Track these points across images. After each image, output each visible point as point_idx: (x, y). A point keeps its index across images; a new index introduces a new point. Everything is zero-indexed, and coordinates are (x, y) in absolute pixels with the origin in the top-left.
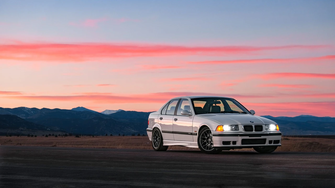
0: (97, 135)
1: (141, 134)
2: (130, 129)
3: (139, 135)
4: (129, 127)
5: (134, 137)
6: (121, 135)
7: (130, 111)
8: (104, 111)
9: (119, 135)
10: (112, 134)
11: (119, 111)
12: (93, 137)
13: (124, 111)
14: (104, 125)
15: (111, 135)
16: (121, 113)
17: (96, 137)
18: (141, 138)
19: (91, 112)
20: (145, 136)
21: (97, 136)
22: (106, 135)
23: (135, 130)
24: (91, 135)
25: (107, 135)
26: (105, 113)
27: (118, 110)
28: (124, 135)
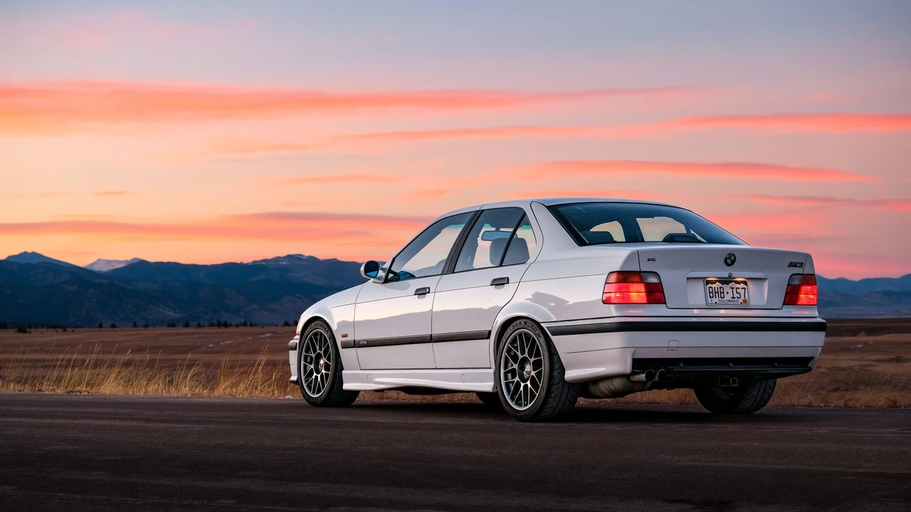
0: (76, 326)
1: (191, 323)
2: (162, 308)
3: (187, 325)
4: (161, 305)
5: (172, 330)
6: (138, 324)
7: (162, 263)
8: (94, 263)
9: (135, 326)
10: (116, 323)
11: (133, 262)
12: (65, 330)
13: (145, 261)
14: (95, 300)
15: (113, 326)
16: (139, 268)
17: (73, 331)
18: (193, 334)
19: (58, 265)
20: (203, 327)
21: (75, 329)
22: (98, 324)
23: (175, 312)
24: (58, 327)
25: (100, 326)
26: (96, 268)
27: (132, 260)
28: (146, 326)
